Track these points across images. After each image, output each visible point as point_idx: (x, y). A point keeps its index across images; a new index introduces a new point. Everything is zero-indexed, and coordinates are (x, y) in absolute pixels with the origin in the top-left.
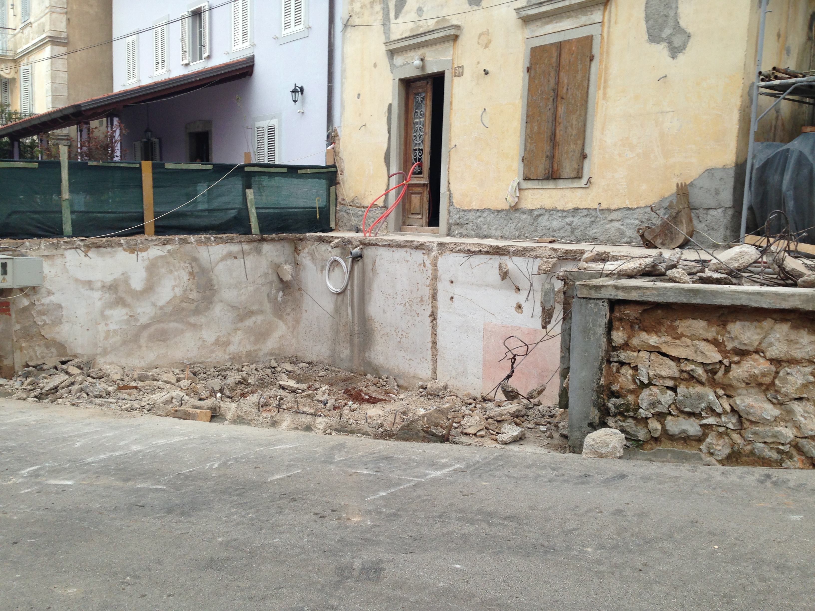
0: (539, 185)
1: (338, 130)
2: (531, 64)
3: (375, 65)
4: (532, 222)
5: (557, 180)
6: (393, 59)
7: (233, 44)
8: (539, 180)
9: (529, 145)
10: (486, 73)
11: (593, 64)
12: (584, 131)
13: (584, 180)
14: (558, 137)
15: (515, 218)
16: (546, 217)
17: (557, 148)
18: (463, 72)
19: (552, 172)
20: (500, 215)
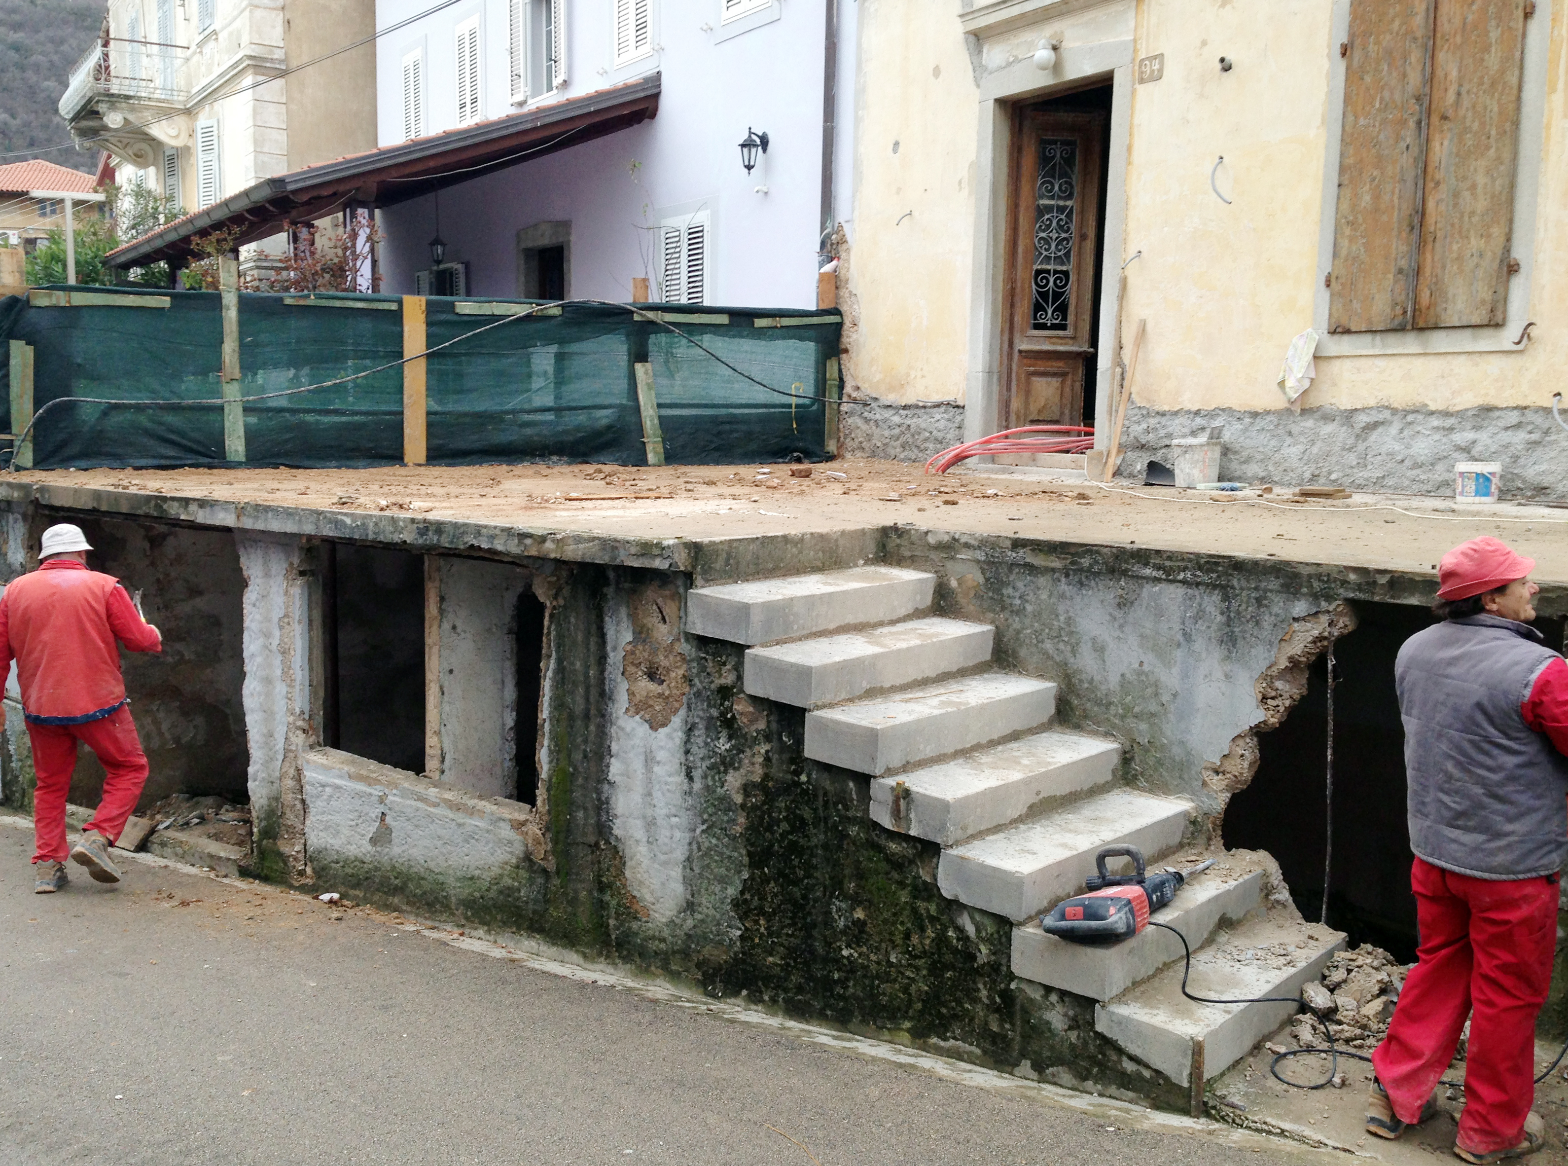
0: (1373, 347)
1: (847, 228)
2: (1352, 36)
3: (937, 72)
4: (1351, 441)
5: (1428, 334)
6: (980, 52)
7: (617, 53)
8: (1376, 331)
9: (1345, 243)
10: (1226, 66)
11: (1535, 27)
12: (1511, 201)
13: (1512, 331)
14: (1431, 219)
15: (1302, 433)
16: (1394, 430)
17: (1429, 247)
18: (1161, 70)
19: (1415, 310)
20: (1260, 423)
